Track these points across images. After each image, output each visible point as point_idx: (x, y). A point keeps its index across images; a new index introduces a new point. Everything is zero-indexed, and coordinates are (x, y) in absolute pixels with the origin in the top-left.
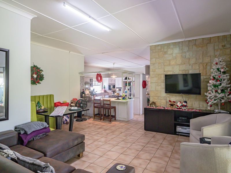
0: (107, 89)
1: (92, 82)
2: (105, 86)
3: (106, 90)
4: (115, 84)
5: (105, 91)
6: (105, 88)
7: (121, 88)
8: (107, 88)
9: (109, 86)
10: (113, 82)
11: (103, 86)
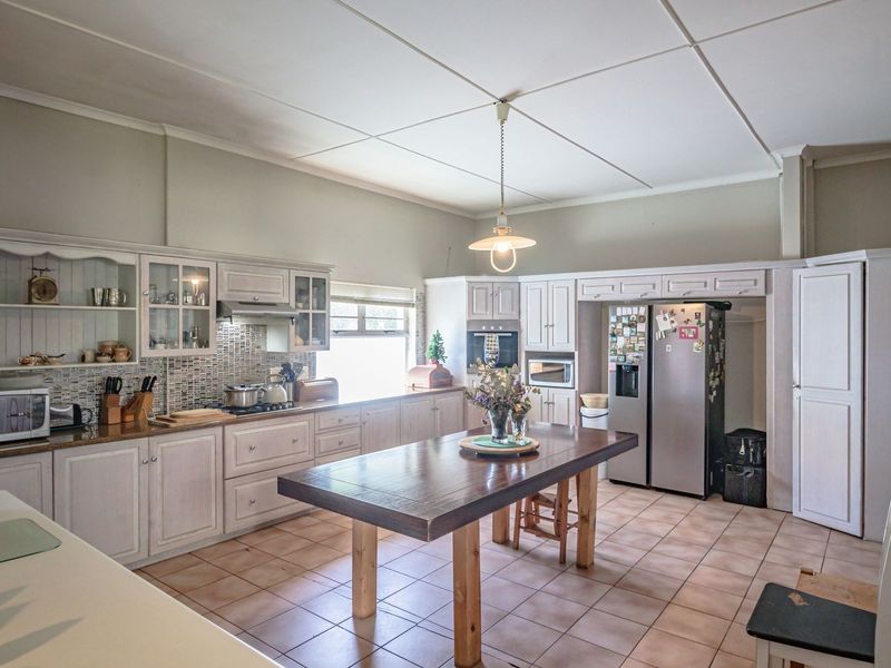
0: (456, 361)
1: (322, 304)
2: (438, 338)
3: (446, 374)
4: (517, 323)
5: (443, 381)
6: (438, 353)
7: (570, 356)
8: (455, 357)
9: (475, 342)
10: (503, 312)
11: (431, 343)
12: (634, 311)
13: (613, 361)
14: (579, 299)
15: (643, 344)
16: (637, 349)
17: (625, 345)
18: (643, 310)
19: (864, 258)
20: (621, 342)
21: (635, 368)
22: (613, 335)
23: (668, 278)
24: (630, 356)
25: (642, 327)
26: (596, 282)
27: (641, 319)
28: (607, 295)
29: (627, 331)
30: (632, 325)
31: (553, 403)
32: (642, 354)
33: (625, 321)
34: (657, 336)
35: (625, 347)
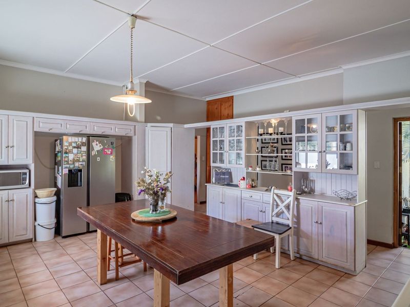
12: (80, 140)
13: (66, 168)
14: (35, 130)
15: (85, 158)
16: (81, 160)
17: (74, 157)
18: (84, 140)
19: (172, 126)
20: (71, 157)
21: (80, 171)
22: (66, 153)
23: (94, 124)
24: (77, 164)
25: (84, 149)
26: (49, 121)
27: (83, 144)
28: (57, 129)
29: (75, 151)
30: (78, 147)
31: (13, 200)
32: (84, 163)
33: (74, 145)
34: (93, 153)
35: (74, 159)
